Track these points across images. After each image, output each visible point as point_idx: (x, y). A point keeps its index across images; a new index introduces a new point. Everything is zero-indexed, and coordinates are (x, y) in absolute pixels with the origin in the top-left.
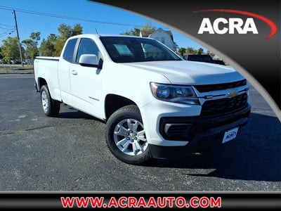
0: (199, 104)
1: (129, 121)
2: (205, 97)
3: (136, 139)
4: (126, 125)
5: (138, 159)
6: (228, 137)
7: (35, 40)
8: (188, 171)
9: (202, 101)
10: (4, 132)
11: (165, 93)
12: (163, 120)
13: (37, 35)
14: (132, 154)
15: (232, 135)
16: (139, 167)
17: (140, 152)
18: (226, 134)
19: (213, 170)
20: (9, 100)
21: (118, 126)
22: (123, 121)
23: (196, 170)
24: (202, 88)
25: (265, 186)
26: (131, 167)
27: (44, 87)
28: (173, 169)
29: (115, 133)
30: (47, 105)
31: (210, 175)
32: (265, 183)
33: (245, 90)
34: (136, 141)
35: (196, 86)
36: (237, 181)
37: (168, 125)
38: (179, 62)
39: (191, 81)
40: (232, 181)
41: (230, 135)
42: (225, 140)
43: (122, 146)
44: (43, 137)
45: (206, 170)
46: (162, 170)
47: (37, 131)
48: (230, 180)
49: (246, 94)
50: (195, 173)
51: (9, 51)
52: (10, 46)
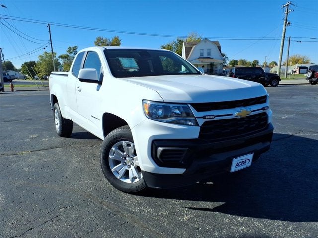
0: (197, 125)
1: (124, 143)
2: (204, 117)
3: (133, 164)
4: (121, 148)
5: (134, 187)
6: (238, 164)
7: (71, 55)
8: (190, 203)
9: (201, 122)
10: (9, 152)
11: (160, 112)
12: (155, 143)
13: (73, 50)
14: (128, 181)
15: (243, 163)
16: (135, 197)
17: (137, 180)
18: (235, 161)
19: (221, 203)
20: (28, 118)
21: (113, 149)
22: (118, 144)
23: (200, 203)
24: (199, 107)
25: (278, 226)
26: (127, 196)
27: (56, 104)
28: (174, 201)
29: (110, 156)
30: (59, 125)
31: (215, 210)
32: (280, 222)
33: (263, 109)
34: (132, 167)
35: (192, 104)
36: (245, 219)
37: (160, 149)
38: (198, 76)
39: (187, 99)
40: (240, 218)
41: (240, 162)
42: (233, 168)
43: (118, 172)
44: (46, 160)
45: (212, 203)
46: (160, 201)
47: (42, 152)
48: (236, 217)
49: (265, 114)
50: (198, 207)
51: (45, 67)
52: (45, 61)
